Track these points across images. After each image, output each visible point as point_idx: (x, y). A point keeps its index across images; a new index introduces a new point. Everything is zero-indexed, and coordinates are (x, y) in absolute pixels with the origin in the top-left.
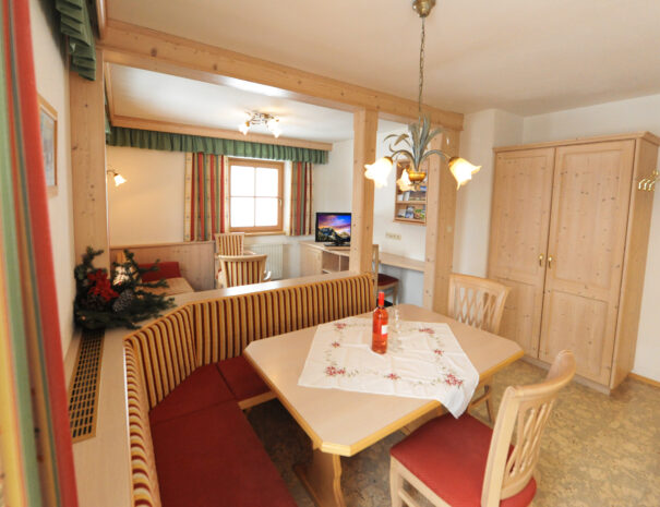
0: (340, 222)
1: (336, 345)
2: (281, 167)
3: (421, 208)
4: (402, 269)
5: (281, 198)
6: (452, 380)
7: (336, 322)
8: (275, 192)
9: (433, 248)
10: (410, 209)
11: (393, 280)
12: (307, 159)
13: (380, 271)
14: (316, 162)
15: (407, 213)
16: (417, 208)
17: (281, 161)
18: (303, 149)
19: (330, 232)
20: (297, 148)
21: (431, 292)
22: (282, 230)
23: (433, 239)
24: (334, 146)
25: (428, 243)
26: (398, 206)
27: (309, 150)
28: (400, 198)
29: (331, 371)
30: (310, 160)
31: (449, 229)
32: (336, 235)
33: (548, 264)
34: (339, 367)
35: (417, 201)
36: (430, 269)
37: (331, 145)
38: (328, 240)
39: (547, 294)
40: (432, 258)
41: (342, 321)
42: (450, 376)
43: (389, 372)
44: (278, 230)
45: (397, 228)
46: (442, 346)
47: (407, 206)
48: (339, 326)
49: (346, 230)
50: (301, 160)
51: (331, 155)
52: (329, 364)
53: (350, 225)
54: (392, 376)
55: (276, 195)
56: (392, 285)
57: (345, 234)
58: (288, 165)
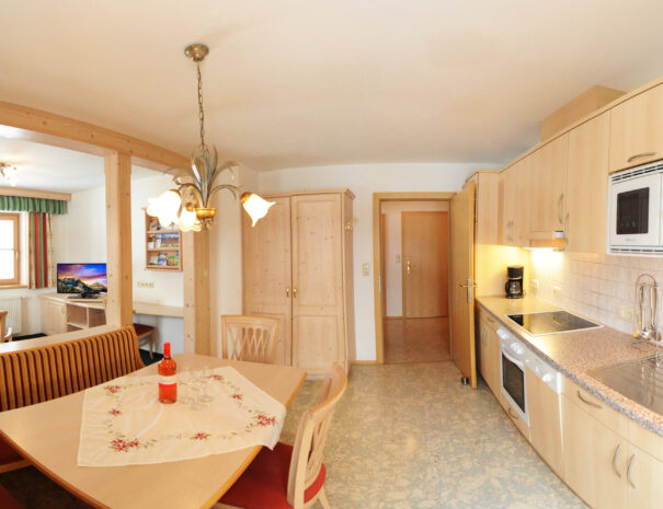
0: (90, 272)
1: (115, 412)
2: (17, 218)
3: (174, 254)
4: (157, 317)
5: (17, 250)
6: (264, 420)
7: (106, 384)
8: (11, 244)
9: (192, 294)
10: (163, 256)
11: (149, 328)
12: (44, 210)
13: (135, 321)
14: (54, 212)
15: (159, 260)
16: (170, 254)
17: (17, 212)
18: (40, 200)
19: (76, 283)
20: (33, 199)
21: (193, 337)
22: (18, 282)
23: (192, 285)
24: (73, 197)
25: (186, 289)
26: (149, 253)
27: (47, 200)
28: (151, 245)
29: (120, 445)
30: (48, 210)
31: (205, 274)
32: (85, 286)
33: (293, 295)
34: (128, 439)
35: (170, 247)
36: (191, 313)
37: (70, 195)
38: (73, 291)
39: (295, 319)
40: (192, 303)
41: (112, 383)
42: (260, 417)
43: (195, 432)
44: (14, 283)
45: (150, 276)
46: (238, 389)
47: (159, 253)
48: (112, 390)
49: (100, 281)
50: (38, 210)
51: (69, 204)
52: (114, 437)
53: (104, 275)
54: (200, 436)
55: (12, 246)
56: (148, 334)
57: (98, 285)
58: (25, 216)
